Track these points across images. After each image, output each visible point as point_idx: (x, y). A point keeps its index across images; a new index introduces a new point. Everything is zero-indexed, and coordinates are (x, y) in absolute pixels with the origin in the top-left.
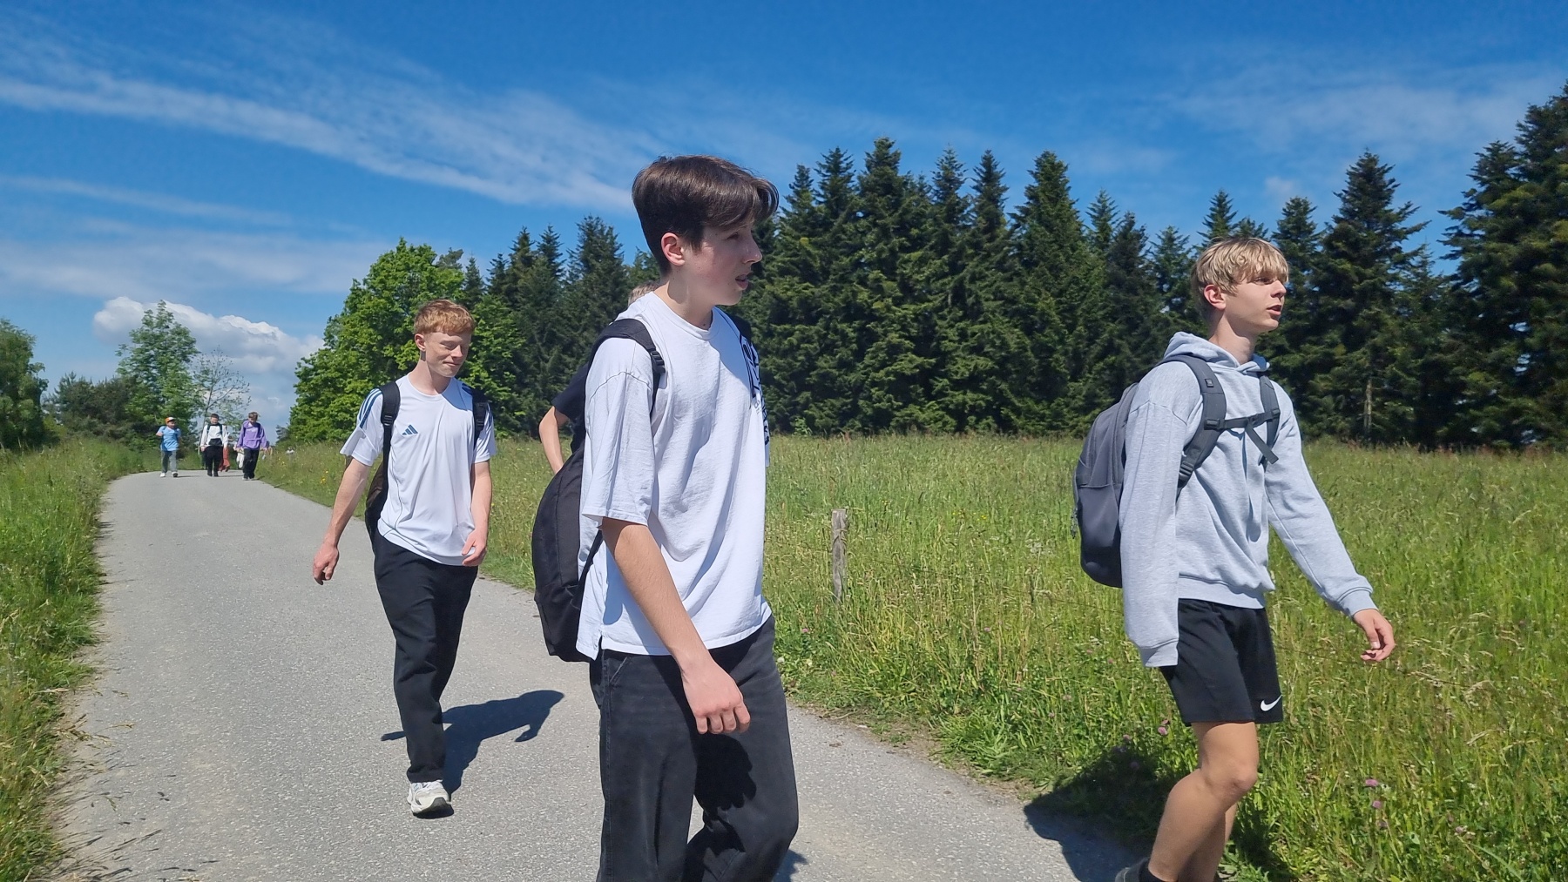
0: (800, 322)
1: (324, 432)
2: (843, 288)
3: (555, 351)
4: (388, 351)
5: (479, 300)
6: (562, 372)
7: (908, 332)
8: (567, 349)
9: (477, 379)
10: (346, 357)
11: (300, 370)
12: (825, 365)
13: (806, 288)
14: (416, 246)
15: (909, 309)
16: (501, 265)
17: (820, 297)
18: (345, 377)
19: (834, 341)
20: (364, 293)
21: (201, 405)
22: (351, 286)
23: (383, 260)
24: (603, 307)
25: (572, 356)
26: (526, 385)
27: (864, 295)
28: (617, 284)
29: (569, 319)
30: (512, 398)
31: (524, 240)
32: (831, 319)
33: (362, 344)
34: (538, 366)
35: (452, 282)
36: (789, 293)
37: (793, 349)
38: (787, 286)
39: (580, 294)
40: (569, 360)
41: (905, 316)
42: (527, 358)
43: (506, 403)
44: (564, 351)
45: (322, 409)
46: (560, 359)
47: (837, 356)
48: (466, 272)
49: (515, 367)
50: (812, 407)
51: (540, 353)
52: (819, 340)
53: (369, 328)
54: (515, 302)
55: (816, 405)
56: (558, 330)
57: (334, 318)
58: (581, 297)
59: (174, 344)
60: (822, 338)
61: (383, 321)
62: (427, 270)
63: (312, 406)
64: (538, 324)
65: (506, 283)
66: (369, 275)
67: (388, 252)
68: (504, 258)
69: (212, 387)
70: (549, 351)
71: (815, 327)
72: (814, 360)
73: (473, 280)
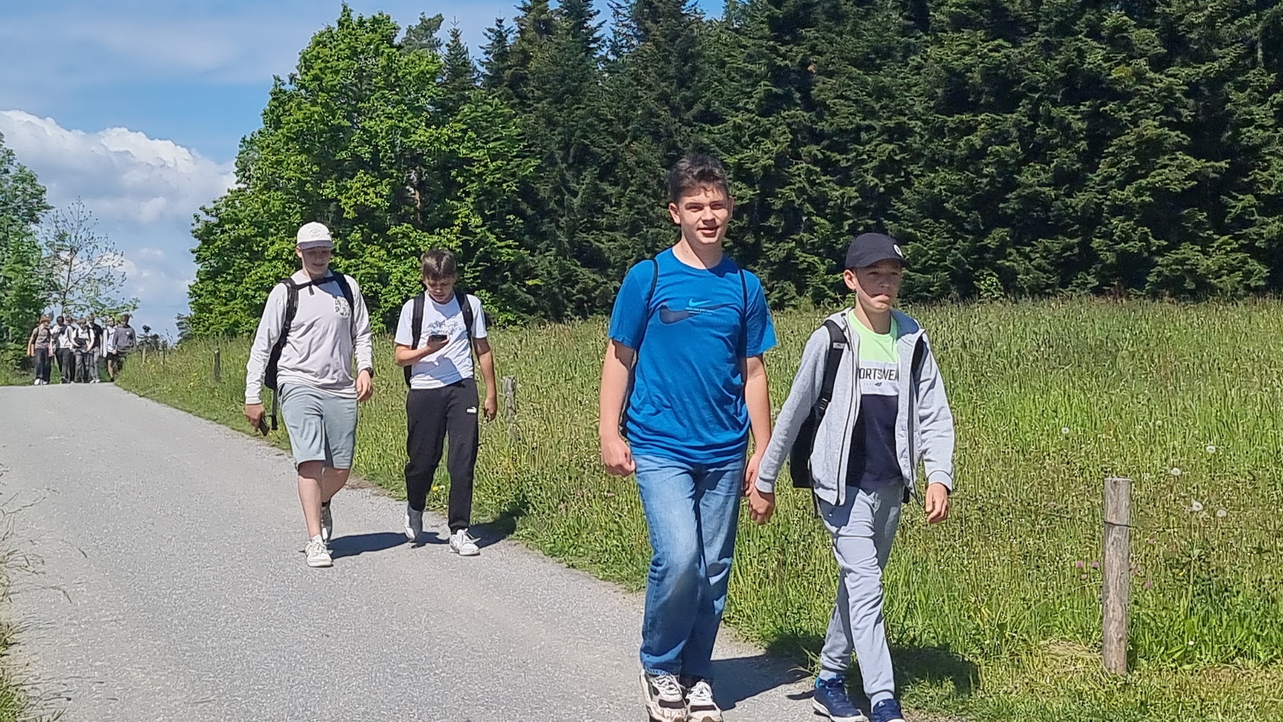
0: (989, 108)
1: (237, 324)
2: (1061, 44)
3: (588, 175)
4: (329, 190)
5: (466, 100)
6: (600, 210)
7: (1178, 115)
8: (606, 173)
9: (465, 229)
10: (265, 203)
12: (1032, 180)
14: (368, 17)
15: (1181, 74)
17: (1020, 63)
18: (265, 235)
19: (1047, 139)
21: (55, 287)
23: (317, 43)
24: (664, 98)
25: (615, 184)
26: (543, 236)
27: (1096, 56)
28: (685, 58)
29: (610, 122)
30: (522, 259)
32: (1036, 104)
33: (289, 180)
34: (560, 203)
35: (422, 72)
36: (968, 60)
37: (977, 155)
39: (626, 80)
40: (610, 190)
41: (1169, 89)
42: (544, 190)
43: (512, 266)
44: (601, 177)
45: (232, 286)
46: (596, 192)
47: (1052, 165)
48: (446, 52)
49: (524, 206)
50: (1010, 254)
51: (564, 181)
52: (1020, 138)
53: (300, 153)
54: (523, 98)
55: (1018, 251)
56: (592, 142)
57: (248, 139)
58: (630, 84)
59: (16, 196)
60: (1026, 134)
61: (320, 142)
62: (385, 55)
63: (218, 282)
64: (560, 134)
65: (510, 67)
66: (297, 67)
67: (323, 29)
68: (506, 25)
69: (72, 259)
70: (578, 178)
71: (1014, 116)
72: (1013, 173)
73: (459, 65)
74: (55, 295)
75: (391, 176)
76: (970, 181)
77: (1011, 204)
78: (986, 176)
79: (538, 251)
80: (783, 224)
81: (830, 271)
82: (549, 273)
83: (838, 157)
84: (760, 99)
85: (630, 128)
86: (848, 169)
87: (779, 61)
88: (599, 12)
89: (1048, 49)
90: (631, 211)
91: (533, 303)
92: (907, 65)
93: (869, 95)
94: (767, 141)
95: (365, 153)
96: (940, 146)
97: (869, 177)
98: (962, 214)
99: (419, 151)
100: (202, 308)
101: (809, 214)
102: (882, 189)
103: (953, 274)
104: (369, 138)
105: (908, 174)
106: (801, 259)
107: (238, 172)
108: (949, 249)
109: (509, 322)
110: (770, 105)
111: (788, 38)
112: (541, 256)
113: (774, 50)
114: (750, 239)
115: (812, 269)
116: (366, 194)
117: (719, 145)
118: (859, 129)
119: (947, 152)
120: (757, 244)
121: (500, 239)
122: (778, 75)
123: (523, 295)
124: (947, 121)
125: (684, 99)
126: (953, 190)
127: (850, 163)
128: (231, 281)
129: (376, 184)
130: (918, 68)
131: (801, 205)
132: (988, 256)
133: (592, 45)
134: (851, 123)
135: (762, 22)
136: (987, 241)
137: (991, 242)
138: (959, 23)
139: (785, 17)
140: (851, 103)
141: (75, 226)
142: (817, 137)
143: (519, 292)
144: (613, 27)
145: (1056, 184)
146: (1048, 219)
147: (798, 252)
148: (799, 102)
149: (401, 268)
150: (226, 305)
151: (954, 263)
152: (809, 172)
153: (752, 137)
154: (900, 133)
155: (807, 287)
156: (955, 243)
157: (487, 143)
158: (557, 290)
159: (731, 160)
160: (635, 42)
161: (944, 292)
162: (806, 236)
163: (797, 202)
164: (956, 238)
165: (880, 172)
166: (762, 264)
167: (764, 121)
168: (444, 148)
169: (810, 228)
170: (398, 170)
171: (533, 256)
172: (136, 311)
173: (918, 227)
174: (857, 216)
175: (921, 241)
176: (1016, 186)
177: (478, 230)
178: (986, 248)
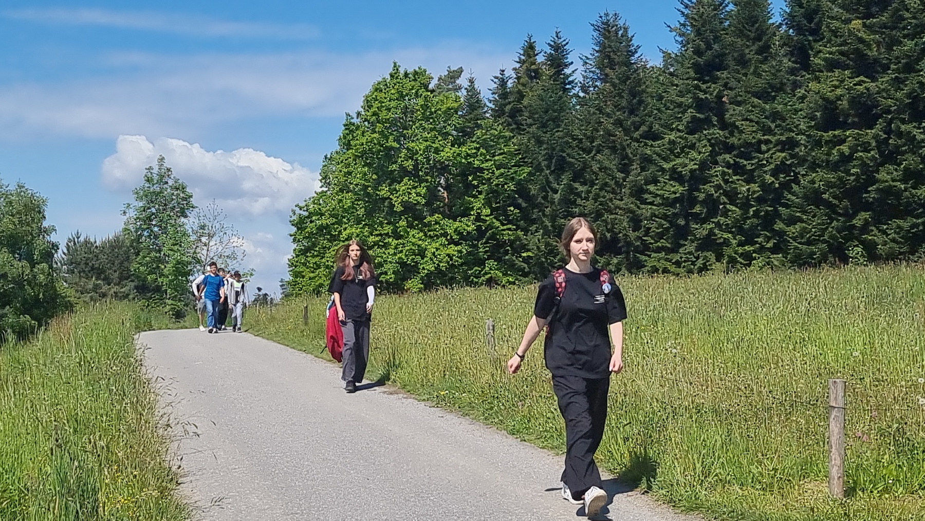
0: (854, 126)
2: (907, 79)
3: (565, 178)
4: (384, 191)
5: (479, 127)
6: (574, 203)
8: (578, 176)
9: (478, 218)
10: (341, 201)
11: (294, 218)
12: (887, 177)
13: (859, 84)
14: (411, 70)
16: (503, 83)
17: (878, 93)
18: (340, 223)
19: (897, 147)
20: (358, 128)
21: (199, 261)
22: (344, 122)
23: (376, 90)
24: (619, 123)
25: (584, 184)
26: (533, 222)
28: (633, 94)
29: (580, 141)
30: (518, 238)
31: (530, 49)
32: (890, 123)
33: (357, 185)
34: (545, 198)
35: (449, 109)
36: (839, 92)
37: (846, 159)
38: (837, 83)
39: (592, 110)
40: (581, 188)
42: (534, 189)
43: (512, 243)
44: (574, 180)
45: (317, 259)
46: (571, 190)
47: (902, 166)
48: (465, 94)
49: (520, 201)
50: (873, 231)
51: (548, 183)
52: (878, 147)
53: (364, 166)
54: (519, 124)
55: (877, 228)
56: (568, 155)
57: (329, 156)
58: (594, 113)
59: (173, 199)
60: (882, 144)
61: (378, 158)
62: (423, 97)
63: (307, 257)
64: (545, 149)
65: (510, 103)
66: (362, 107)
67: (380, 79)
68: (507, 74)
69: (209, 242)
70: (558, 180)
71: (873, 131)
72: (873, 172)
73: (474, 102)
74: (199, 267)
75: (427, 181)
76: (840, 179)
77: (872, 195)
78: (853, 175)
79: (530, 232)
80: (705, 211)
81: (741, 244)
82: (538, 248)
83: (745, 163)
84: (688, 122)
85: (594, 144)
86: (753, 171)
87: (702, 96)
88: (572, 63)
89: (898, 83)
90: (595, 202)
91: (527, 270)
92: (795, 96)
93: (766, 118)
94: (693, 152)
95: (409, 164)
96: (819, 154)
97: (768, 177)
98: (835, 202)
99: (447, 163)
100: (297, 275)
101: (724, 203)
102: (777, 185)
103: (830, 245)
104: (412, 154)
105: (796, 174)
106: (719, 236)
107: (322, 179)
108: (827, 228)
109: (511, 283)
110: (695, 127)
111: (707, 78)
112: (532, 236)
113: (697, 87)
114: (682, 222)
115: (726, 243)
116: (410, 193)
117: (659, 155)
118: (760, 142)
119: (824, 157)
120: (687, 224)
121: (503, 225)
122: (700, 105)
123: (520, 264)
124: (823, 136)
125: (633, 123)
126: (829, 185)
127: (753, 167)
128: (317, 256)
129: (417, 187)
130: (803, 98)
131: (718, 197)
132: (856, 232)
133: (568, 86)
134: (754, 138)
135: (689, 68)
136: (854, 222)
137: (858, 222)
138: (832, 65)
139: (705, 64)
140: (754, 124)
141: (212, 220)
142: (729, 148)
143: (517, 262)
144: (583, 73)
145: (904, 180)
146: (900, 204)
147: (716, 231)
148: (716, 123)
149: (434, 245)
150: (313, 272)
151: (830, 237)
152: (724, 173)
153: (682, 149)
154: (790, 145)
155: (723, 256)
156: (831, 223)
157: (494, 156)
158: (544, 260)
159: (666, 166)
160: (598, 84)
161: (824, 259)
162: (722, 220)
163: (716, 195)
164: (832, 220)
165: (775, 173)
166: (691, 239)
167: (690, 137)
168: (463, 161)
169: (725, 214)
170: (432, 177)
171: (527, 236)
172: (252, 277)
173: (804, 212)
174: (760, 205)
175: (805, 222)
176: (875, 181)
177: (487, 218)
178: (854, 226)
